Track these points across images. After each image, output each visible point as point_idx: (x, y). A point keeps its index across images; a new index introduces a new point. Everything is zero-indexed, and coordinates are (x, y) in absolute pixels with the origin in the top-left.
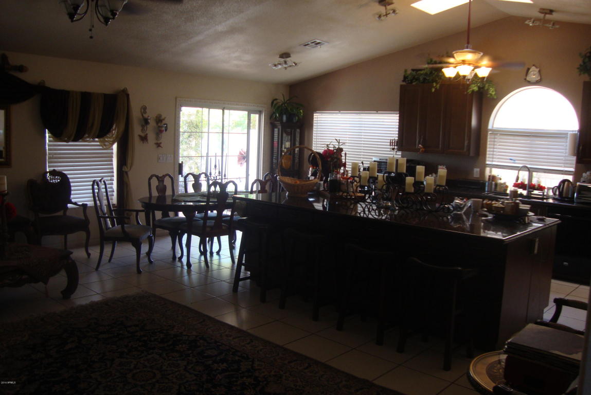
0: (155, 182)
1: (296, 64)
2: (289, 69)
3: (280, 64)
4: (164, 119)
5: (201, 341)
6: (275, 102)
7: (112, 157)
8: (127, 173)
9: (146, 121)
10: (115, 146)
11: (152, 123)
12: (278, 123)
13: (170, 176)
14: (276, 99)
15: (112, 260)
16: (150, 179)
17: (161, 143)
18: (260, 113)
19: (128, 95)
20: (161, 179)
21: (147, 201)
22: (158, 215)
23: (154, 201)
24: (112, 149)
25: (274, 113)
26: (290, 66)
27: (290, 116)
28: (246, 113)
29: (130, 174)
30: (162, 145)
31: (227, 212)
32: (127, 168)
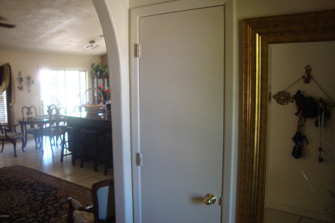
0: (25, 110)
1: (98, 46)
2: (95, 48)
3: (89, 47)
4: (31, 78)
5: (36, 184)
6: (93, 65)
7: (3, 99)
8: (12, 106)
9: (21, 79)
10: (5, 93)
11: (25, 80)
12: (95, 76)
13: (34, 107)
14: (94, 64)
15: (3, 151)
16: (23, 109)
17: (31, 90)
18: (86, 71)
19: (10, 66)
20: (29, 109)
21: (22, 120)
22: (28, 127)
23: (26, 120)
24: (3, 95)
25: (93, 71)
26: (95, 47)
27: (101, 72)
28: (78, 72)
29: (14, 107)
30: (31, 91)
31: (61, 124)
32: (12, 104)
